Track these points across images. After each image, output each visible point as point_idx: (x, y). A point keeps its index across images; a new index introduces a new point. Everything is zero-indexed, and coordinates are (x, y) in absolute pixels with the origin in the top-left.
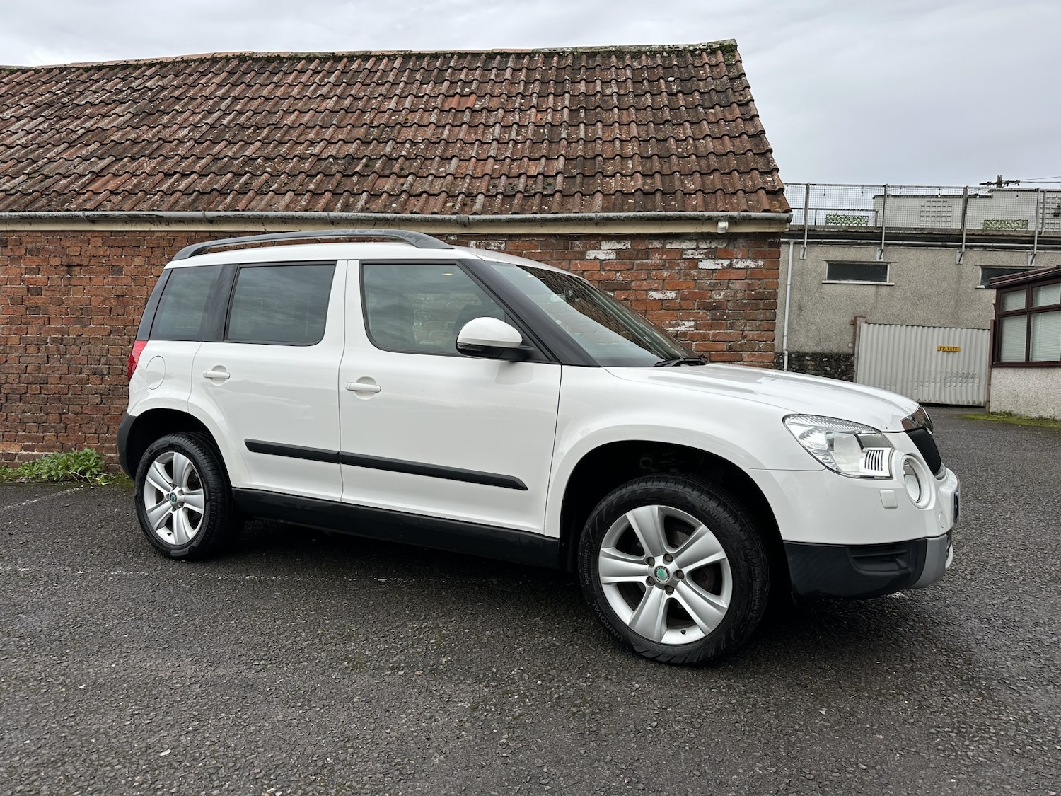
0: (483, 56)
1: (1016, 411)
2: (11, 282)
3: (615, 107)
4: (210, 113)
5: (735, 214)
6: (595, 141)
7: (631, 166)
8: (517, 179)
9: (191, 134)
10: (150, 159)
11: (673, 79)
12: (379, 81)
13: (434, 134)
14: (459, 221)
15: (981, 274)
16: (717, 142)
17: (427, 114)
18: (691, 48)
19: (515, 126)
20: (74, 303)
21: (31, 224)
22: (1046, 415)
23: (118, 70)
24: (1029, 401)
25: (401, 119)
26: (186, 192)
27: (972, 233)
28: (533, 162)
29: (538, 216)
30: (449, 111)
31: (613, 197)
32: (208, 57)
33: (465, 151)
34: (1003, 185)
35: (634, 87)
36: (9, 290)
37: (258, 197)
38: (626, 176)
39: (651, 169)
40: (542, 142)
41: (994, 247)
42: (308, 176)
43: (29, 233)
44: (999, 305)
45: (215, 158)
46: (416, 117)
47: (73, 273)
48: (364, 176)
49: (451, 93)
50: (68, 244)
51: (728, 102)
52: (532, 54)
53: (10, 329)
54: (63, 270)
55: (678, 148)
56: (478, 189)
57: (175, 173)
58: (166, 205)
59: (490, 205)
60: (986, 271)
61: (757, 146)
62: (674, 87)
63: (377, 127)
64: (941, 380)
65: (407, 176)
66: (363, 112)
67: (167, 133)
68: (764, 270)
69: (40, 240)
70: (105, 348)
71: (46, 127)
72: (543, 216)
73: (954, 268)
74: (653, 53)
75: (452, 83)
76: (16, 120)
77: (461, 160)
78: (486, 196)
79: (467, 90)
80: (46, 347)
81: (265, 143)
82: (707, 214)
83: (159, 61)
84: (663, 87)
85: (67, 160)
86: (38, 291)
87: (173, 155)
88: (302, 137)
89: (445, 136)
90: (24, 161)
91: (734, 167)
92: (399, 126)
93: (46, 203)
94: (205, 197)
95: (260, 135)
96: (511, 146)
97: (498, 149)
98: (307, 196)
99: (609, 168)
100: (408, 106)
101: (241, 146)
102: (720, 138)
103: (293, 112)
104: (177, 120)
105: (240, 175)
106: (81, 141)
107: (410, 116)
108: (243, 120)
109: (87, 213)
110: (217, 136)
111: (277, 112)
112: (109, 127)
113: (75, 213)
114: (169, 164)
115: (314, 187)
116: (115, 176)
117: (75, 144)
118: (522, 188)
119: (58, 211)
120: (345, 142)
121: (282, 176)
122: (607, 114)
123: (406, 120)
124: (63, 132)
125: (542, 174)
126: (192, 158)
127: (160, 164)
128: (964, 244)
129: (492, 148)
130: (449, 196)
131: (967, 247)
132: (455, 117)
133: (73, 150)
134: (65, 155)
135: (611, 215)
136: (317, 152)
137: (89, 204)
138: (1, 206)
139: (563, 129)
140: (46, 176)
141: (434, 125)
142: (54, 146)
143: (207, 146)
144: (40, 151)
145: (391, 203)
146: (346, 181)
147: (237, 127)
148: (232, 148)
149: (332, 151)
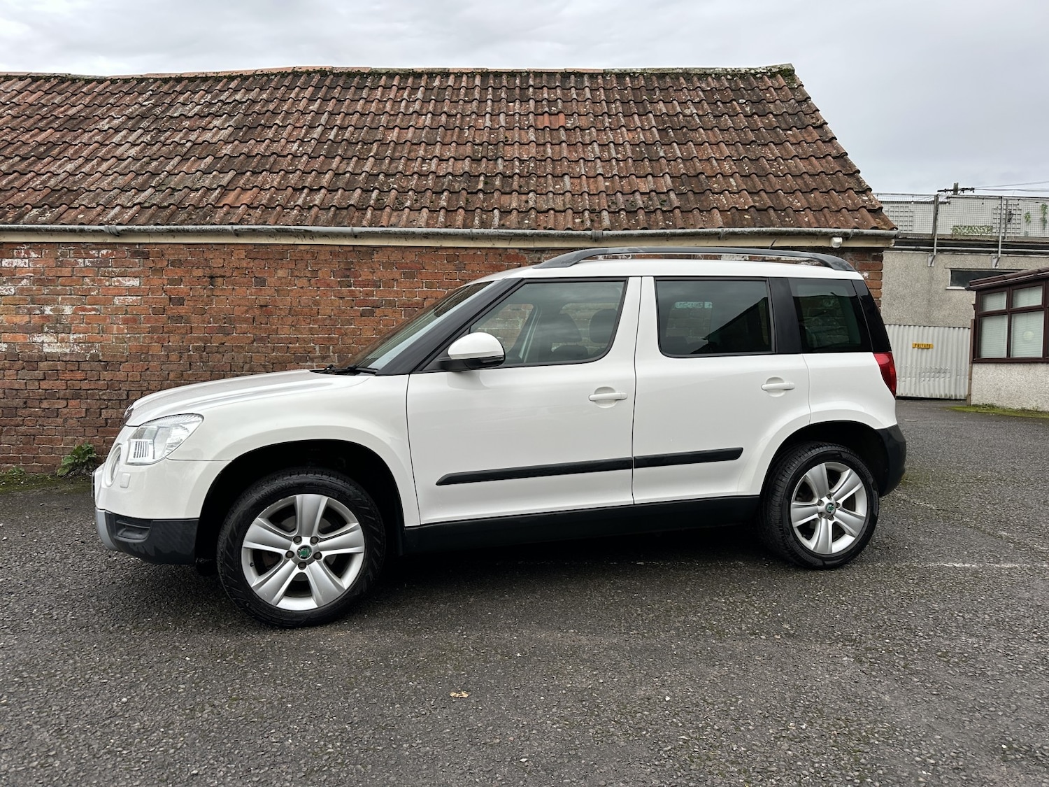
0: (558, 76)
1: (998, 404)
2: (152, 293)
3: (699, 127)
4: (312, 127)
5: (849, 230)
6: (691, 159)
7: (734, 184)
8: (631, 196)
9: (301, 149)
10: (271, 173)
11: (744, 101)
12: (466, 99)
13: (537, 152)
14: (593, 236)
15: (950, 276)
16: (806, 163)
17: (523, 132)
18: (753, 71)
19: (612, 144)
20: (217, 312)
21: (174, 237)
22: (1029, 407)
23: (198, 81)
24: (1011, 394)
25: (502, 138)
26: (322, 207)
27: (942, 237)
28: (639, 179)
29: (668, 231)
30: (543, 129)
31: (729, 213)
32: (289, 71)
33: (573, 169)
34: (959, 192)
35: (711, 109)
36: (151, 300)
37: (395, 214)
38: (733, 193)
39: (755, 187)
40: (642, 160)
41: (962, 251)
42: (433, 193)
43: (172, 245)
44: (978, 306)
45: (336, 174)
46: (515, 135)
47: (216, 284)
48: (486, 193)
49: (540, 111)
50: (211, 256)
51: (803, 125)
52: (604, 74)
53: (152, 338)
54: (206, 281)
56: (599, 206)
57: (303, 188)
58: (310, 220)
59: (616, 221)
60: (955, 273)
61: (844, 167)
62: (748, 109)
63: (481, 145)
64: (916, 375)
65: (528, 194)
66: (461, 129)
67: (276, 147)
68: (869, 281)
69: (182, 252)
70: (249, 356)
71: (149, 139)
72: (673, 231)
73: (926, 270)
74: (718, 76)
75: (536, 102)
76: (114, 131)
77: (571, 177)
78: (609, 213)
79: (553, 108)
80: (188, 355)
81: (379, 159)
82: (824, 230)
83: (239, 74)
84: (738, 108)
85: (187, 174)
86: (180, 301)
87: (292, 169)
88: (412, 154)
89: (550, 155)
90: (144, 174)
91: (830, 186)
92: (502, 144)
93: (188, 217)
94: (344, 212)
95: (370, 151)
96: (614, 164)
97: (603, 167)
98: (442, 212)
99: (715, 185)
100: (504, 125)
101: (357, 162)
102: (807, 158)
103: (393, 128)
104: (281, 134)
105: (369, 191)
106: (192, 155)
107: (508, 134)
108: (347, 135)
109: (235, 227)
110: (329, 151)
111: (378, 128)
112: (215, 140)
113: (222, 227)
114: (293, 179)
115: (445, 204)
116: (244, 190)
117: (187, 157)
118: (640, 204)
119: (203, 225)
120: (455, 159)
121: (410, 193)
122: (694, 134)
123: (506, 138)
124: (170, 145)
125: (655, 191)
126: (314, 173)
127: (283, 178)
128: (936, 248)
129: (598, 166)
130: (574, 213)
131: (938, 251)
132: (551, 135)
133: (189, 163)
134: (184, 169)
135: (737, 230)
136: (433, 168)
137: (231, 218)
138: (143, 219)
139: (659, 149)
140: (174, 190)
141: (534, 144)
142: (166, 159)
143: (323, 161)
144: (154, 164)
145: (523, 219)
146: (472, 198)
147: (344, 142)
148: (348, 164)
149: (447, 168)
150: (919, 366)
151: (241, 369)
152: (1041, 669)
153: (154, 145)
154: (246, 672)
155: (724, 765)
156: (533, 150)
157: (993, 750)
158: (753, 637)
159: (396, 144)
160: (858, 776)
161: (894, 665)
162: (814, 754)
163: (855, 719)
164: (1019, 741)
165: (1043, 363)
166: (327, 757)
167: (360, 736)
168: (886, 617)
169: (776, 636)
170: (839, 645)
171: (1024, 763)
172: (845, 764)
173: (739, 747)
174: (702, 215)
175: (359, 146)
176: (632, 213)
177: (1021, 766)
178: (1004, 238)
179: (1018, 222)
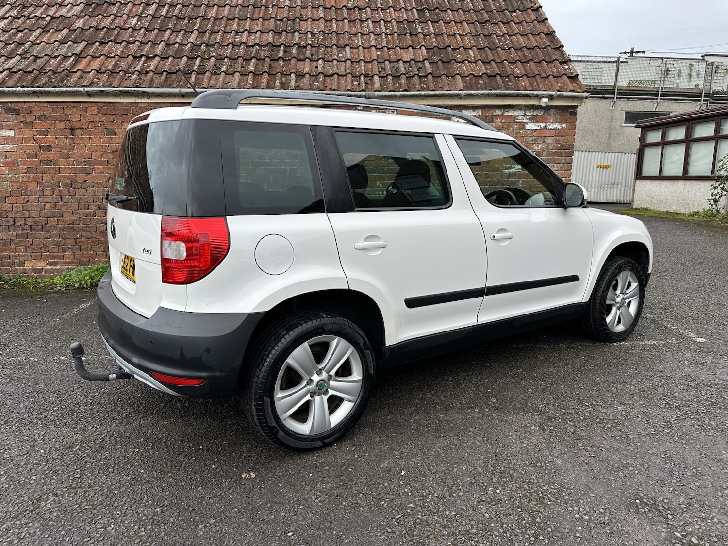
1: (651, 208)
2: (26, 142)
3: (448, 9)
4: (148, 5)
5: (553, 93)
6: (442, 35)
7: (472, 55)
8: (396, 63)
9: (139, 23)
10: (115, 43)
13: (325, 27)
14: (366, 96)
15: (625, 116)
16: (525, 38)
17: (314, 10)
19: (382, 21)
20: (78, 157)
21: (39, 97)
22: (671, 210)
24: (661, 201)
25: (298, 15)
26: (156, 72)
27: (621, 88)
28: (403, 50)
29: (423, 93)
30: (330, 8)
31: (468, 78)
33: (352, 41)
34: (634, 54)
36: (25, 148)
37: (214, 77)
38: (471, 62)
39: (487, 57)
40: (405, 35)
41: (634, 98)
42: (244, 60)
43: (37, 103)
44: (642, 139)
45: (167, 44)
46: (308, 13)
47: (76, 135)
48: (286, 60)
50: (70, 112)
51: (525, 8)
53: (29, 177)
54: (68, 132)
55: (500, 42)
56: (372, 71)
57: (142, 56)
58: (146, 83)
59: (385, 84)
60: (628, 114)
61: (552, 42)
63: (282, 20)
64: (598, 187)
65: (318, 61)
66: (266, 7)
67: (119, 22)
68: (566, 130)
69: (46, 109)
70: (106, 190)
71: (15, 13)
72: (426, 92)
73: (609, 112)
77: (351, 48)
78: (379, 77)
80: (59, 190)
81: (202, 32)
82: (535, 93)
85: (47, 43)
86: (49, 148)
87: (133, 40)
88: (228, 27)
89: (335, 29)
90: (11, 44)
91: (542, 58)
92: (298, 20)
93: (48, 80)
94: (174, 76)
95: (194, 25)
96: (384, 37)
97: (376, 40)
98: (251, 76)
99: (458, 56)
100: (300, 4)
101: (184, 34)
102: (526, 35)
103: (213, 6)
104: (123, 11)
105: (193, 58)
106: (51, 27)
107: (303, 12)
108: (176, 12)
109: (87, 89)
110: (162, 25)
111: (201, 6)
112: (69, 15)
113: (76, 89)
114: (133, 48)
115: (253, 69)
116: (94, 57)
117: (47, 29)
118: (403, 70)
119: (61, 87)
120: (262, 32)
121: (226, 60)
122: (444, 14)
123: (301, 15)
124: (33, 18)
125: (414, 60)
126: (149, 43)
127: (125, 48)
128: (616, 96)
129: (371, 39)
130: (353, 77)
131: (617, 98)
132: (336, 13)
133: (49, 35)
134: (44, 39)
135: (473, 92)
136: (244, 40)
137: (84, 81)
138: (11, 82)
139: (418, 25)
140: (37, 57)
141: (323, 20)
142: (30, 30)
143: (157, 34)
144: (20, 35)
145: (314, 82)
146: (274, 64)
147: (174, 18)
148: (177, 36)
149: (255, 39)
150: (600, 181)
151: (101, 201)
152: (666, 431)
153: (20, 18)
154: (86, 462)
155: (439, 529)
156: (322, 25)
157: (630, 505)
158: (469, 411)
159: (215, 19)
160: (533, 534)
161: (566, 432)
162: (504, 515)
163: (536, 482)
164: (648, 496)
165: (682, 179)
166: (139, 540)
167: (167, 518)
168: (563, 390)
169: (486, 409)
170: (530, 415)
171: (650, 515)
172: (525, 523)
173: (451, 512)
174: (448, 80)
175: (186, 21)
176: (396, 77)
177: (648, 517)
178: (662, 89)
179: (673, 76)
